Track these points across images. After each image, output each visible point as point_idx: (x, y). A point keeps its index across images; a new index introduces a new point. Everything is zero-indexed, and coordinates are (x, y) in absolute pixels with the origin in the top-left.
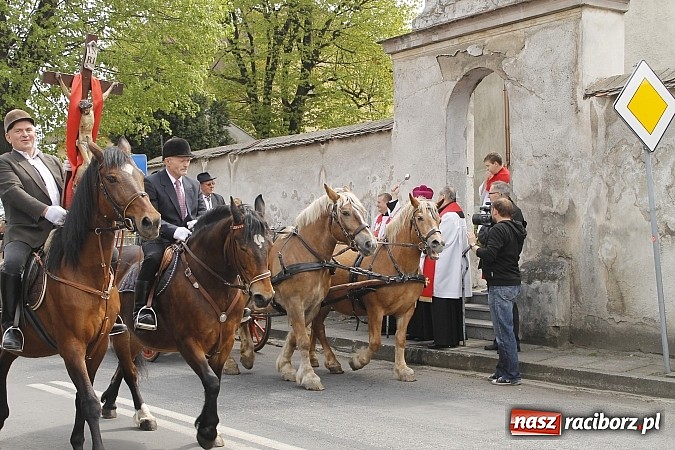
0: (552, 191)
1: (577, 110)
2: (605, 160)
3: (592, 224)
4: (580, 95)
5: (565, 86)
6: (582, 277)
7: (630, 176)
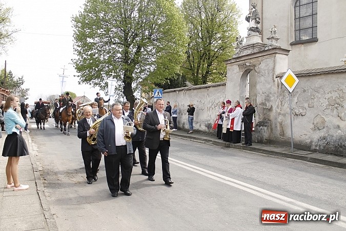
0: (267, 103)
1: (274, 81)
2: (281, 95)
3: (277, 112)
4: (275, 77)
5: (271, 74)
6: (273, 126)
7: (287, 99)
